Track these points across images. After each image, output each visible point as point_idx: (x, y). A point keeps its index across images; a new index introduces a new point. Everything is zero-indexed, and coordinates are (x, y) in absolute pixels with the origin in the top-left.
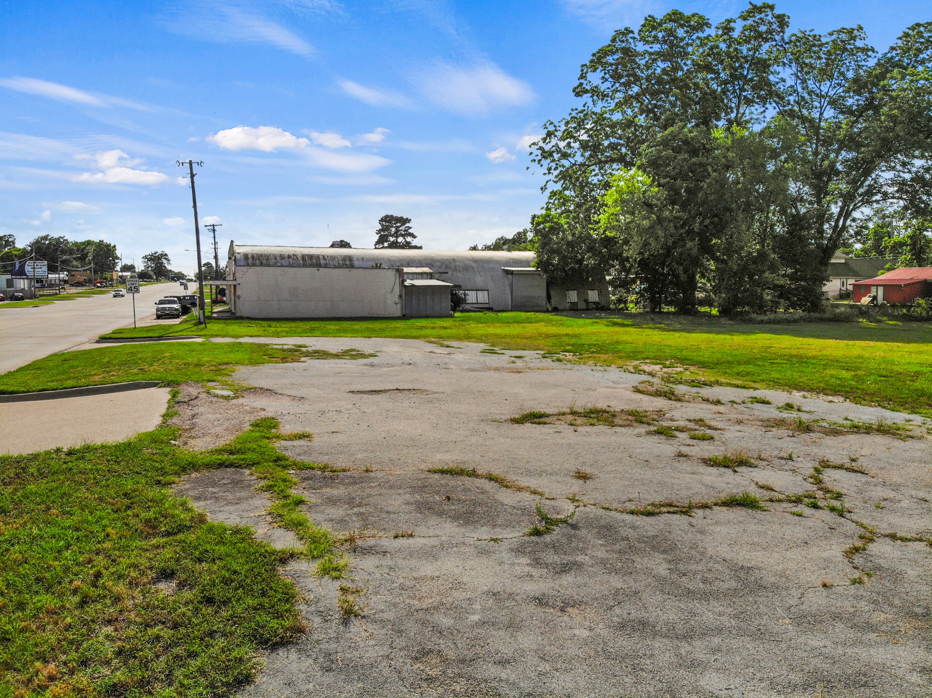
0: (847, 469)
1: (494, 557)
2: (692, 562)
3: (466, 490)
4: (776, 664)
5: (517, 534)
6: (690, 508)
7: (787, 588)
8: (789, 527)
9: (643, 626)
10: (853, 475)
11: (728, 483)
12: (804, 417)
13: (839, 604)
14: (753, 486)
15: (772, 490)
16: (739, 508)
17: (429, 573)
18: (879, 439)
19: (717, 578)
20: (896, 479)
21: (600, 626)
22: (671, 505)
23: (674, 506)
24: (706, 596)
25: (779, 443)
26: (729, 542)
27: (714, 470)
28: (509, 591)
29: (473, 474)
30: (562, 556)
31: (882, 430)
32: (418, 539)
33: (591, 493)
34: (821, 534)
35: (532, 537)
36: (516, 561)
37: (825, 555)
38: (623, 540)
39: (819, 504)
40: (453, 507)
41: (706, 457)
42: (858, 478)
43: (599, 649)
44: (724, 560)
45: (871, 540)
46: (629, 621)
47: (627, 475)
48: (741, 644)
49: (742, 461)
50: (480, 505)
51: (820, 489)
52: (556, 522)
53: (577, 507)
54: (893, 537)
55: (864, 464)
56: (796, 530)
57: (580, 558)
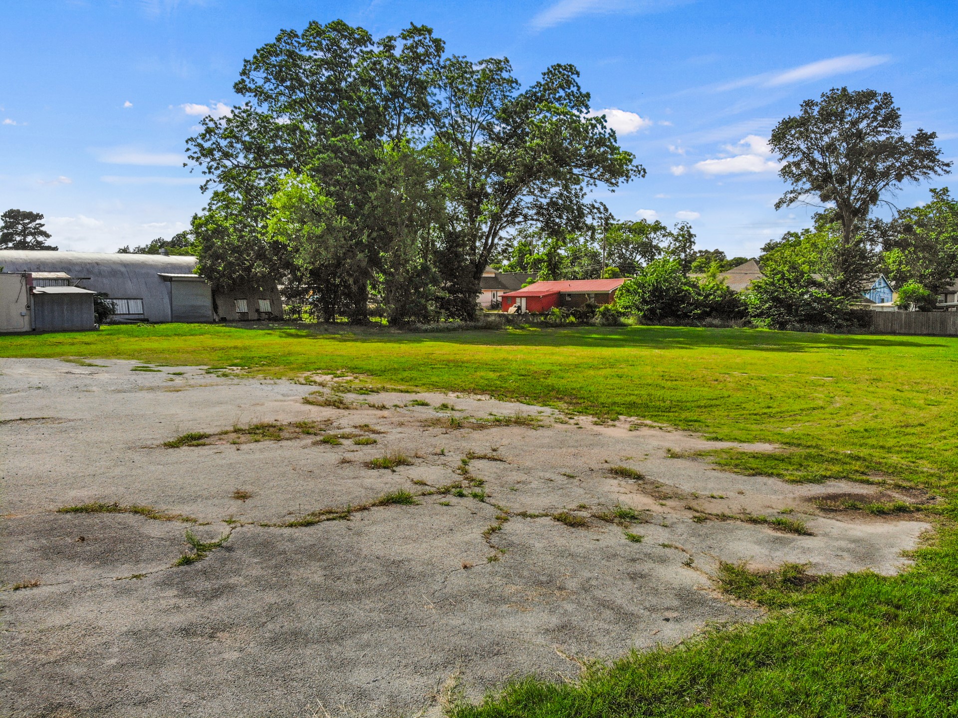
0: (488, 459)
1: (136, 594)
2: (347, 564)
3: (104, 527)
4: (420, 649)
5: (163, 567)
6: (349, 512)
7: (433, 575)
8: (438, 517)
9: (296, 637)
10: (494, 463)
11: (386, 483)
12: (457, 415)
13: (477, 582)
14: (409, 483)
15: (426, 484)
16: (395, 505)
17: (58, 623)
18: (516, 430)
19: (369, 577)
20: (528, 464)
21: (251, 645)
22: (330, 512)
23: (333, 513)
24: (357, 596)
25: (433, 441)
26: (383, 539)
27: (374, 473)
28: (151, 627)
29: (115, 509)
30: (214, 582)
31: (519, 422)
32: (44, 588)
33: (250, 512)
34: (464, 520)
35: (182, 568)
36: (161, 595)
37: (467, 538)
38: (281, 554)
39: (464, 492)
40: (88, 548)
41: (368, 461)
42: (497, 466)
43: (249, 669)
44: (377, 558)
45: (506, 520)
46: (282, 634)
47: (289, 488)
48: (389, 636)
49: (400, 461)
50: (122, 541)
51: (466, 479)
52: (210, 548)
53: (233, 528)
54: (524, 515)
55: (503, 453)
56: (444, 519)
57: (233, 580)
